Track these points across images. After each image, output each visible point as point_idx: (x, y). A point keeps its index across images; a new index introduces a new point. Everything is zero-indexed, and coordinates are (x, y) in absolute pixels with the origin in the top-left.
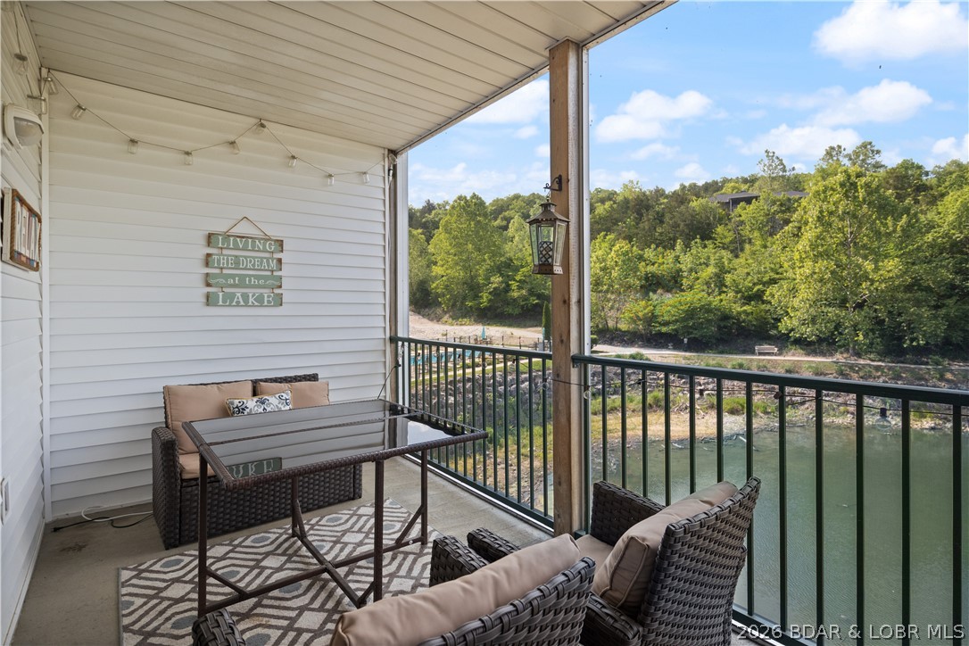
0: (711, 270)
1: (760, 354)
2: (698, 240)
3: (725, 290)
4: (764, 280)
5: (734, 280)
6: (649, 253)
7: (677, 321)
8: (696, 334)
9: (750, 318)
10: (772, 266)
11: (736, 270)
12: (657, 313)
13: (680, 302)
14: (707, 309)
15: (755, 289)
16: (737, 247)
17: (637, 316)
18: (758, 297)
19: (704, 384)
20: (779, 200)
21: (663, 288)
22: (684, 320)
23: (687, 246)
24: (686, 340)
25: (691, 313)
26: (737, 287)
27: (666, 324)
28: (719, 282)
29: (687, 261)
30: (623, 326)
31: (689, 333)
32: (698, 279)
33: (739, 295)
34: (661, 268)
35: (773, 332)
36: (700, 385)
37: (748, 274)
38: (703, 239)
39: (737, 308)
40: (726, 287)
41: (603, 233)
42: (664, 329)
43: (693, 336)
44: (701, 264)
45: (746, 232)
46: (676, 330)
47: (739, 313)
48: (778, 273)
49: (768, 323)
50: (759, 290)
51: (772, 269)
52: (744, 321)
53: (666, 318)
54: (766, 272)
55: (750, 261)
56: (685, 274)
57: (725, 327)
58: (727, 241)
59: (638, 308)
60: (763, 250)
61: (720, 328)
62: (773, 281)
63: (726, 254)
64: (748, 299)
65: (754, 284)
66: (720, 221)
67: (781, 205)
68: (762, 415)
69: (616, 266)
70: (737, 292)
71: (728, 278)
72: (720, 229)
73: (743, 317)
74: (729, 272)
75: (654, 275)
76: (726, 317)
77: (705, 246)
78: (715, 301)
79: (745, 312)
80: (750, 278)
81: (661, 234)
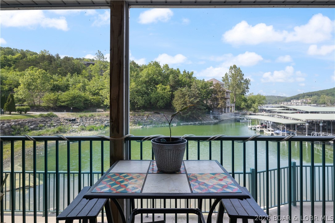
0: (81, 84)
1: (98, 112)
2: (76, 74)
3: (86, 91)
4: (99, 88)
5: (89, 88)
6: (55, 77)
7: (68, 101)
8: (75, 105)
9: (95, 101)
10: (101, 84)
11: (90, 85)
12: (59, 98)
13: (69, 94)
14: (80, 97)
15: (96, 91)
16: (90, 78)
17: (50, 99)
18: (97, 94)
19: (79, 122)
20: (103, 64)
21: (61, 90)
22: (71, 100)
23: (72, 76)
24: (72, 108)
25: (74, 98)
26: (90, 90)
27: (64, 102)
28: (84, 88)
29: (71, 81)
30: (43, 104)
31: (73, 105)
32: (76, 87)
33: (91, 93)
34: (60, 83)
35: (102, 105)
36: (78, 123)
37: (94, 86)
38: (78, 74)
39: (91, 97)
40: (86, 90)
41: (32, 66)
42: (63, 104)
43: (75, 106)
44: (77, 82)
45: (93, 73)
46: (68, 104)
47: (91, 99)
48: (103, 87)
49: (100, 102)
50: (97, 91)
51: (101, 85)
52: (93, 102)
53: (63, 99)
54: (99, 86)
55: (94, 82)
56: (70, 86)
57: (86, 104)
58: (86, 75)
59: (50, 96)
60: (98, 80)
61: (84, 104)
62: (101, 89)
63: (86, 80)
64: (94, 95)
65: (96, 90)
66: (84, 68)
67: (104, 66)
68: (99, 130)
69: (39, 78)
70: (90, 92)
71: (87, 87)
72: (84, 71)
73: (92, 100)
74: (87, 85)
75: (57, 85)
76: (87, 100)
77: (78, 76)
78: (83, 94)
79: (93, 98)
80: (94, 88)
81: (60, 70)
